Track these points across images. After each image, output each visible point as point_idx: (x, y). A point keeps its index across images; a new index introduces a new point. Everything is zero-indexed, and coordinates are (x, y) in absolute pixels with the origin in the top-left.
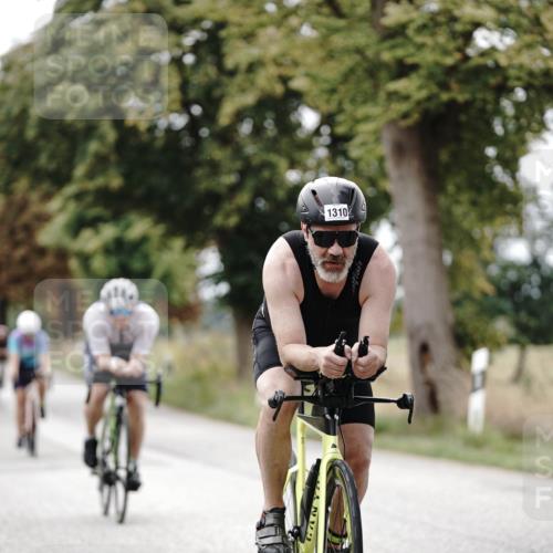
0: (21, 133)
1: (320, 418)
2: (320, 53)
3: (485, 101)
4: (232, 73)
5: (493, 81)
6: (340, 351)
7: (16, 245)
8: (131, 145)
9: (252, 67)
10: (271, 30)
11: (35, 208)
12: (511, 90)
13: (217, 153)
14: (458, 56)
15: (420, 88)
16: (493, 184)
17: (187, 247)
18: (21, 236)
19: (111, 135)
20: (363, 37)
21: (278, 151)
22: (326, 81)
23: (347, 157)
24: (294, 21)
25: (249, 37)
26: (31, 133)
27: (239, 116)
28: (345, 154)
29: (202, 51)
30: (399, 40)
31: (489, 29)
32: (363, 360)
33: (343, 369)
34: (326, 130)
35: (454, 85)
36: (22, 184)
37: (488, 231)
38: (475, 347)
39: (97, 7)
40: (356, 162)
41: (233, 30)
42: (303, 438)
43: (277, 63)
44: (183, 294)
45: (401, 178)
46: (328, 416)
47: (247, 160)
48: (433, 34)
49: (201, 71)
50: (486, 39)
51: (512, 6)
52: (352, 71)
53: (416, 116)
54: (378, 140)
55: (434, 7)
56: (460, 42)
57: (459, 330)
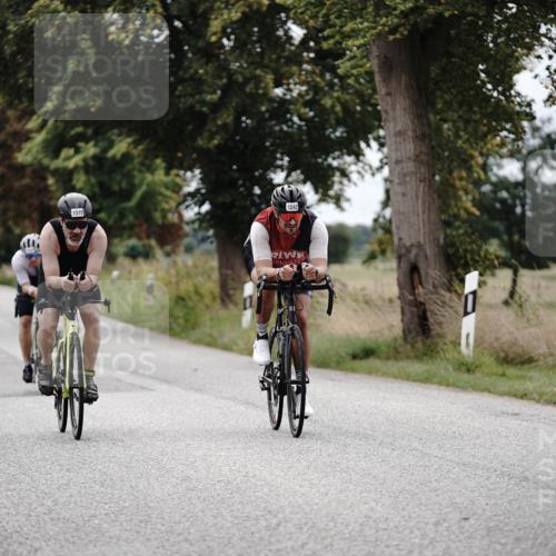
28: (333, 70)
33: (74, 287)
40: (342, 78)
57: (451, 251)
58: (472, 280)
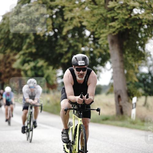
0: (8, 37)
1: (78, 114)
2: (91, 15)
3: (136, 28)
4: (66, 20)
5: (138, 23)
6: (81, 97)
7: (6, 68)
8: (38, 40)
9: (72, 19)
10: (77, 8)
11: (12, 58)
12: (144, 25)
13: (62, 42)
14: (129, 16)
15: (118, 25)
16: (138, 51)
17: (53, 69)
18: (8, 65)
19: (33, 38)
20: (102, 11)
21: (79, 42)
22: (92, 23)
23: (98, 44)
24: (83, 6)
25: (71, 11)
26: (11, 37)
27: (68, 32)
28: (97, 43)
29: (58, 14)
30: (112, 11)
31: (137, 9)
32: (87, 99)
33: (82, 102)
34: (92, 36)
35: (128, 24)
36: (8, 51)
37: (137, 64)
38: (133, 96)
39: (29, 2)
40: (100, 45)
41: (67, 8)
42: (74, 119)
43: (79, 18)
44: (53, 81)
45: (113, 49)
46: (79, 113)
47: (70, 44)
48: (122, 10)
49: (58, 20)
50: (136, 11)
51: (143, 2)
52: (99, 20)
53: (117, 32)
54: (106, 39)
55: (122, 2)
56: (129, 12)
57: (129, 92)
58: (135, 99)
